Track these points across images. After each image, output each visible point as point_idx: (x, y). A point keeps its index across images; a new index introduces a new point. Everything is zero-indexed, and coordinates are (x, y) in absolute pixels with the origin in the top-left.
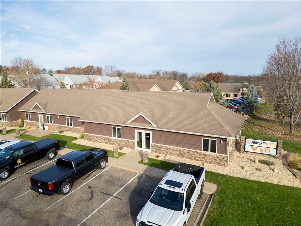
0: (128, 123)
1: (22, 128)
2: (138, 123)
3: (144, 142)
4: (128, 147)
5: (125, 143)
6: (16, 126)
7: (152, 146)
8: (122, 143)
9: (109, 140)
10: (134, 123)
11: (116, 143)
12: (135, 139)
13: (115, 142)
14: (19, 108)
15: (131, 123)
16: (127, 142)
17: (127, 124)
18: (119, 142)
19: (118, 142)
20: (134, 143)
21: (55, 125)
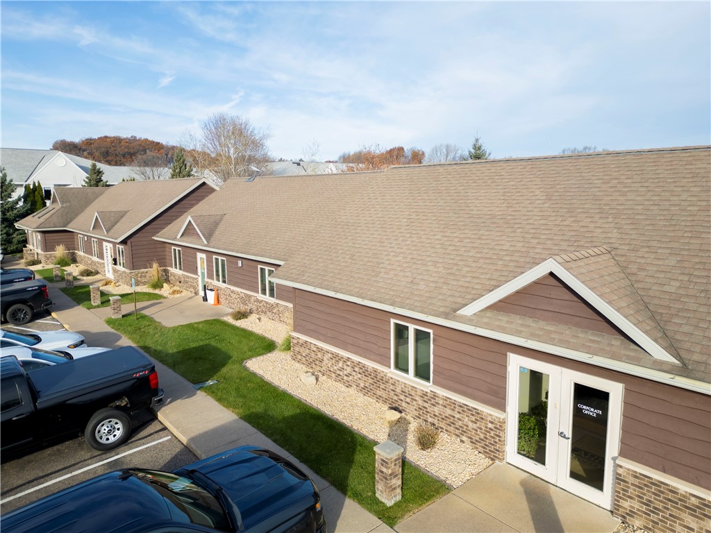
0: (470, 310)
1: (157, 291)
2: (530, 322)
3: (561, 434)
4: (464, 438)
5: (448, 412)
6: (144, 283)
7: (618, 479)
8: (436, 410)
9: (378, 379)
10: (503, 319)
11: (408, 400)
12: (509, 408)
13: (402, 397)
14: (158, 232)
15: (489, 314)
16: (458, 409)
17: (468, 322)
18: (420, 402)
19: (418, 398)
20: (500, 426)
21: (233, 288)
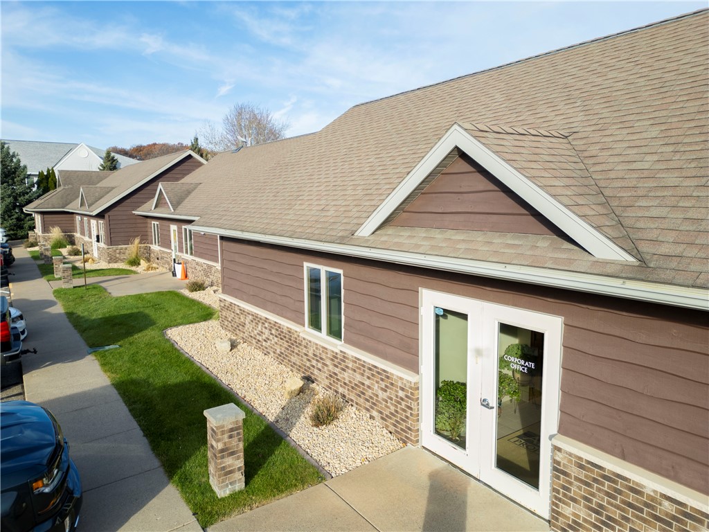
0: (368, 228)
2: (437, 234)
3: (485, 404)
4: (375, 413)
5: (358, 378)
6: (122, 260)
7: (557, 470)
8: (346, 376)
12: (422, 368)
14: (139, 207)
16: (367, 373)
17: (364, 243)
18: (331, 367)
19: (328, 362)
20: (412, 393)
21: (198, 260)
